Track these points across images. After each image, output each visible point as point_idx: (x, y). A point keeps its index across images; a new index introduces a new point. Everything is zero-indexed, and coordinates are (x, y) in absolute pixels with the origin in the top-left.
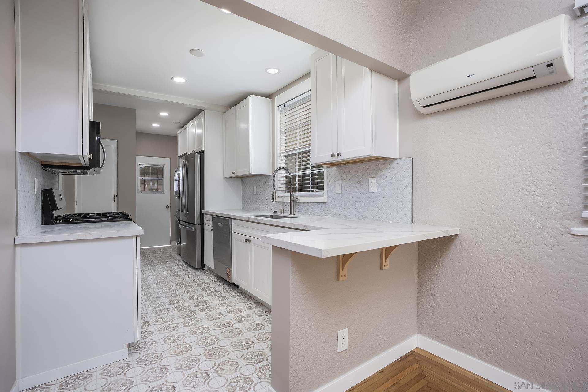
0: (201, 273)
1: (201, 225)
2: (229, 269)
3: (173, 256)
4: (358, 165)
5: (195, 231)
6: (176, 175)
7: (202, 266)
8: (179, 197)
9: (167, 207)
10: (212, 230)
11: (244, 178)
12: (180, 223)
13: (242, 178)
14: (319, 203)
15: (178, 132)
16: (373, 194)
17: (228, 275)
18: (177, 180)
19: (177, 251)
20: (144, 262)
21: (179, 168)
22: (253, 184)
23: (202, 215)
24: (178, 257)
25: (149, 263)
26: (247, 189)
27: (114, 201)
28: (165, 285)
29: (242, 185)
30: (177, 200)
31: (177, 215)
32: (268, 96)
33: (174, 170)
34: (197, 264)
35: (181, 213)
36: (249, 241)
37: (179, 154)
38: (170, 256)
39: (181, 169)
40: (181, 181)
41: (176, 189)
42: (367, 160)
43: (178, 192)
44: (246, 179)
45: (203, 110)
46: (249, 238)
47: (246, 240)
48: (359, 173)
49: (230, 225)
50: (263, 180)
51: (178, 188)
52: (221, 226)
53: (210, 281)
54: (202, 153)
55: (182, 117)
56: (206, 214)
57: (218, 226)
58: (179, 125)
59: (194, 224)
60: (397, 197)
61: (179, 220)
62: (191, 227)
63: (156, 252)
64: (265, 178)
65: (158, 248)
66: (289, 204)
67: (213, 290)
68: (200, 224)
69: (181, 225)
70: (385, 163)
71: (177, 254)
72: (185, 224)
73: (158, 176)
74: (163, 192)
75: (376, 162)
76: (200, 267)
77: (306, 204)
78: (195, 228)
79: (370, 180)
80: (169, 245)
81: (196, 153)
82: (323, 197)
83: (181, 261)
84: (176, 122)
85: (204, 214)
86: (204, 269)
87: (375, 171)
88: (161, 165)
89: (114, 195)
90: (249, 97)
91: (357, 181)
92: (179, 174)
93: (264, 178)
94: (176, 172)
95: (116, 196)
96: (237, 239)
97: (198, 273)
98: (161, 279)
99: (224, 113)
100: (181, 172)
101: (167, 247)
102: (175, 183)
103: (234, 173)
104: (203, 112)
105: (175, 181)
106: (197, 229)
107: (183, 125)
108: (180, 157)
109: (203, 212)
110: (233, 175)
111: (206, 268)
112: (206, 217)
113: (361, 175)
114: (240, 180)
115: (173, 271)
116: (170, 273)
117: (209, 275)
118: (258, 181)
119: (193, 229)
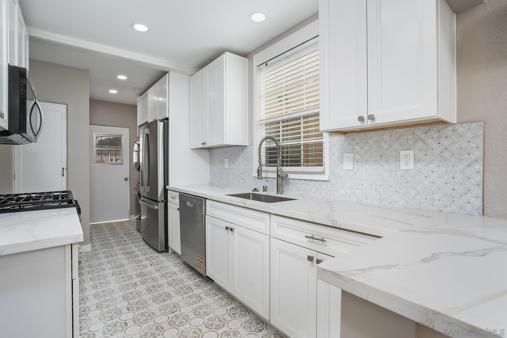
0: (165, 258)
1: (165, 202)
2: (202, 259)
3: (132, 233)
4: (381, 133)
5: (157, 210)
6: (136, 146)
7: (165, 249)
8: (139, 169)
9: (126, 179)
10: (178, 209)
11: (212, 149)
12: (140, 198)
13: (209, 149)
14: (317, 181)
15: (138, 100)
16: (408, 171)
17: (199, 265)
18: (137, 151)
19: (137, 227)
20: (99, 242)
21: (139, 138)
22: (224, 156)
23: (166, 191)
24: (138, 235)
25: (105, 243)
26: (217, 161)
27: (63, 176)
28: (123, 277)
29: (210, 157)
30: (136, 172)
31: (137, 189)
32: (245, 55)
33: (134, 140)
34: (161, 247)
35: (141, 188)
36: (231, 230)
37: (139, 123)
38: (129, 234)
39: (141, 139)
40: (141, 152)
41: (135, 160)
42: (398, 127)
43: (138, 165)
44: (215, 150)
45: (167, 72)
46: (230, 226)
47: (227, 228)
48: (383, 144)
49: (204, 207)
50: (237, 152)
51: (138, 159)
52: (191, 206)
53: (176, 269)
54: (166, 120)
55: (142, 82)
56: (170, 190)
57: (187, 206)
58: (139, 92)
59: (157, 201)
60: (454, 178)
61: (139, 194)
62: (153, 204)
63: (113, 228)
64: (240, 149)
65: (116, 222)
66: (276, 180)
67: (182, 285)
68: (163, 201)
69: (141, 201)
70: (430, 130)
71: (136, 231)
72: (145, 199)
73: (116, 146)
74: (122, 164)
75: (413, 129)
76: (164, 249)
77: (296, 181)
78: (158, 205)
79: (403, 153)
80: (128, 219)
81: (159, 120)
82: (323, 173)
83: (141, 240)
84: (135, 89)
85: (168, 189)
86: (168, 252)
87: (410, 142)
88: (120, 135)
89: (63, 168)
90: (224, 55)
91: (379, 154)
92: (139, 145)
93: (238, 149)
94: (136, 142)
95: (65, 170)
96: (212, 224)
97: (162, 258)
98: (118, 268)
99: (192, 75)
100: (141, 142)
101: (126, 221)
102: (135, 154)
103: (203, 144)
104: (167, 74)
105: (134, 152)
106: (160, 207)
107: (143, 92)
108: (140, 126)
109: (167, 187)
110: (202, 146)
111: (170, 251)
112: (170, 194)
113: (386, 146)
114: (208, 151)
115: (133, 254)
116: (129, 258)
117: (175, 260)
118: (231, 153)
119: (156, 207)
